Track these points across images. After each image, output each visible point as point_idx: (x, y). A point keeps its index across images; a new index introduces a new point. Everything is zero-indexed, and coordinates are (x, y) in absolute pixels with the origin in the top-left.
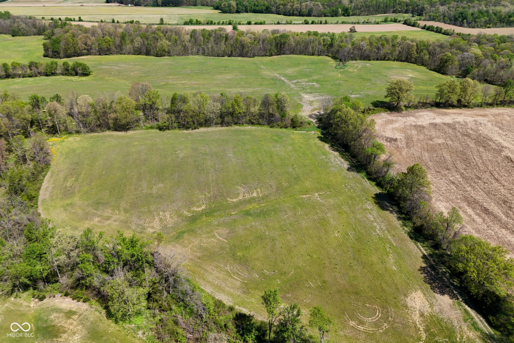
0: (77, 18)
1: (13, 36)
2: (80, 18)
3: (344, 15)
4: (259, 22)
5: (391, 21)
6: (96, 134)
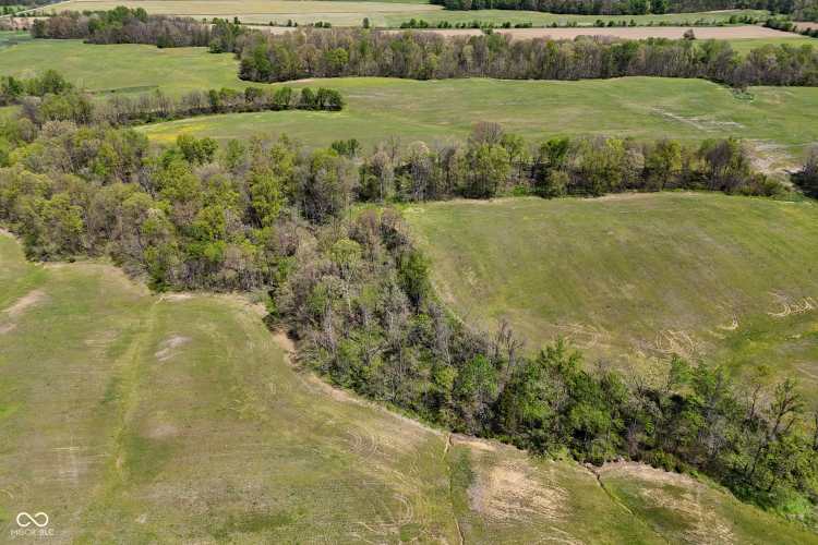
0: (232, 20)
1: (160, 47)
2: (236, 19)
3: (653, 12)
4: (520, 23)
5: (742, 21)
6: (442, 203)
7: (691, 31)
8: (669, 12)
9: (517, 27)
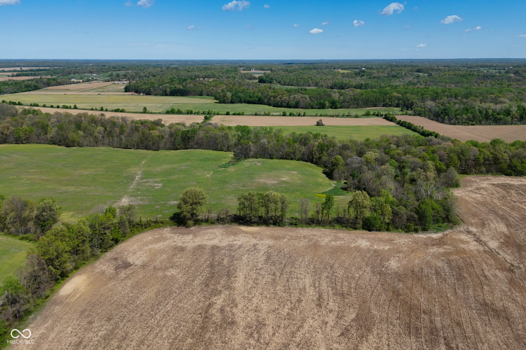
0: (73, 107)
2: (75, 106)
3: (331, 107)
4: (237, 113)
5: (374, 114)
7: (321, 120)
8: (340, 108)
9: (234, 114)
